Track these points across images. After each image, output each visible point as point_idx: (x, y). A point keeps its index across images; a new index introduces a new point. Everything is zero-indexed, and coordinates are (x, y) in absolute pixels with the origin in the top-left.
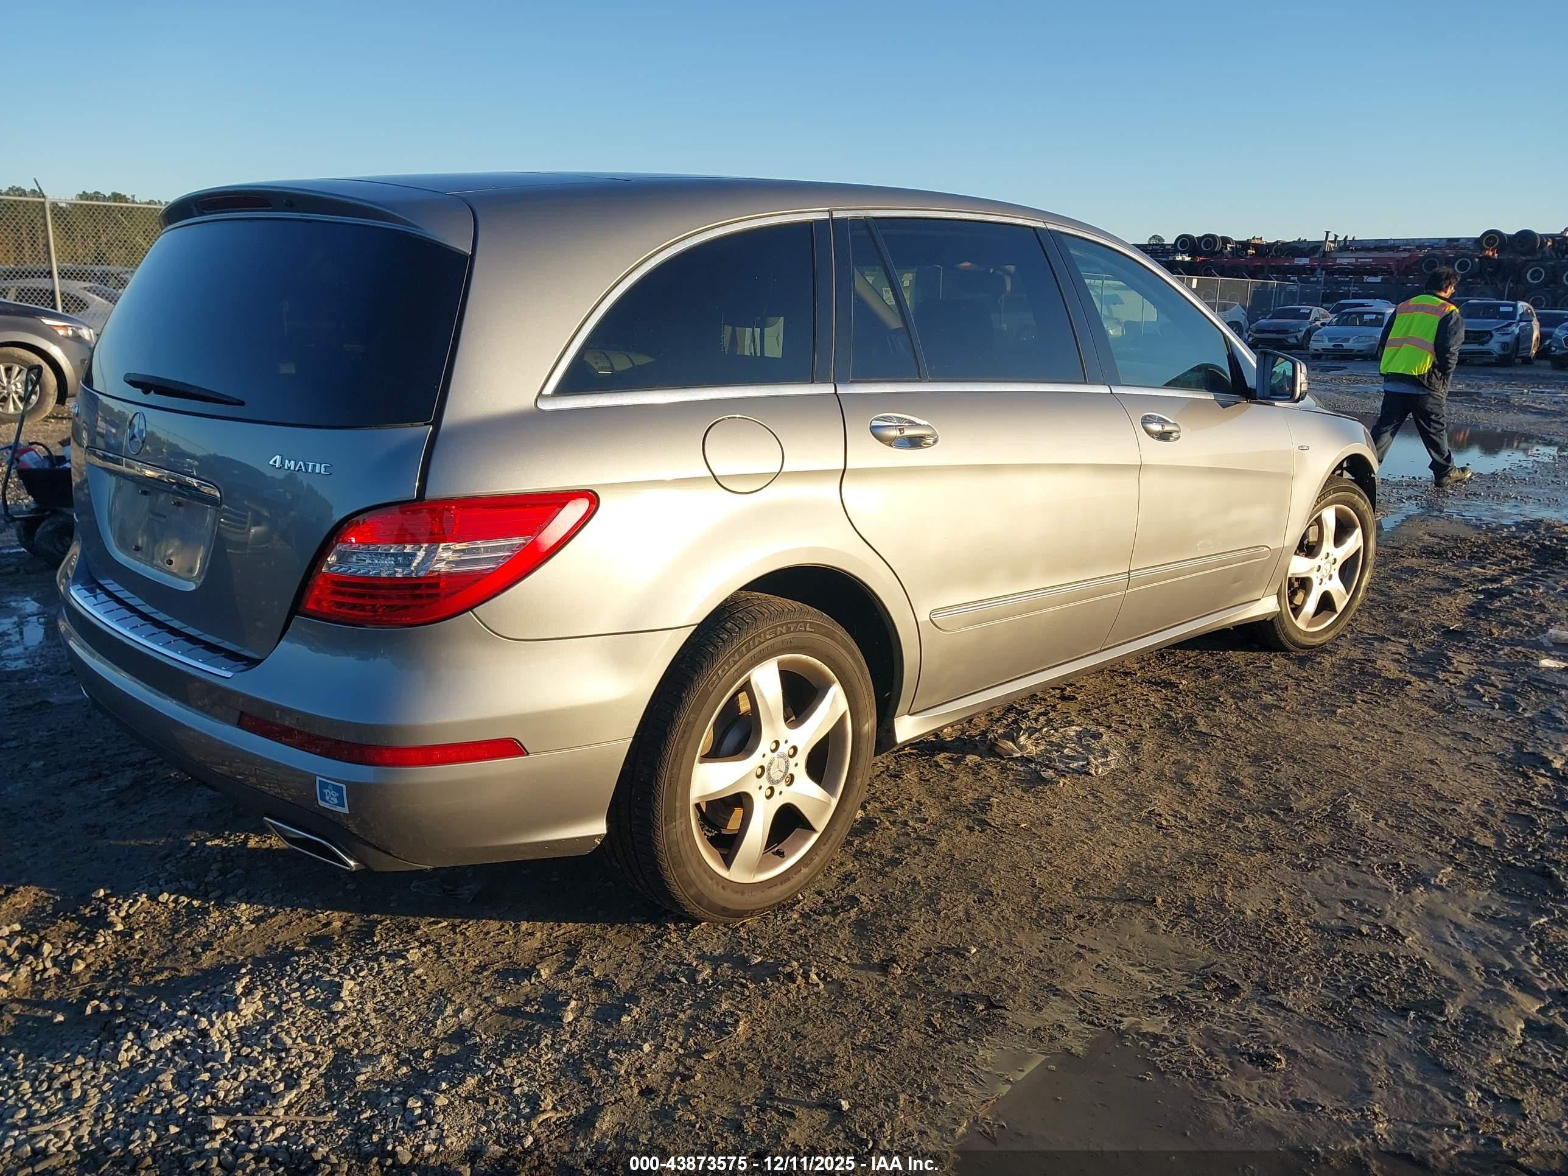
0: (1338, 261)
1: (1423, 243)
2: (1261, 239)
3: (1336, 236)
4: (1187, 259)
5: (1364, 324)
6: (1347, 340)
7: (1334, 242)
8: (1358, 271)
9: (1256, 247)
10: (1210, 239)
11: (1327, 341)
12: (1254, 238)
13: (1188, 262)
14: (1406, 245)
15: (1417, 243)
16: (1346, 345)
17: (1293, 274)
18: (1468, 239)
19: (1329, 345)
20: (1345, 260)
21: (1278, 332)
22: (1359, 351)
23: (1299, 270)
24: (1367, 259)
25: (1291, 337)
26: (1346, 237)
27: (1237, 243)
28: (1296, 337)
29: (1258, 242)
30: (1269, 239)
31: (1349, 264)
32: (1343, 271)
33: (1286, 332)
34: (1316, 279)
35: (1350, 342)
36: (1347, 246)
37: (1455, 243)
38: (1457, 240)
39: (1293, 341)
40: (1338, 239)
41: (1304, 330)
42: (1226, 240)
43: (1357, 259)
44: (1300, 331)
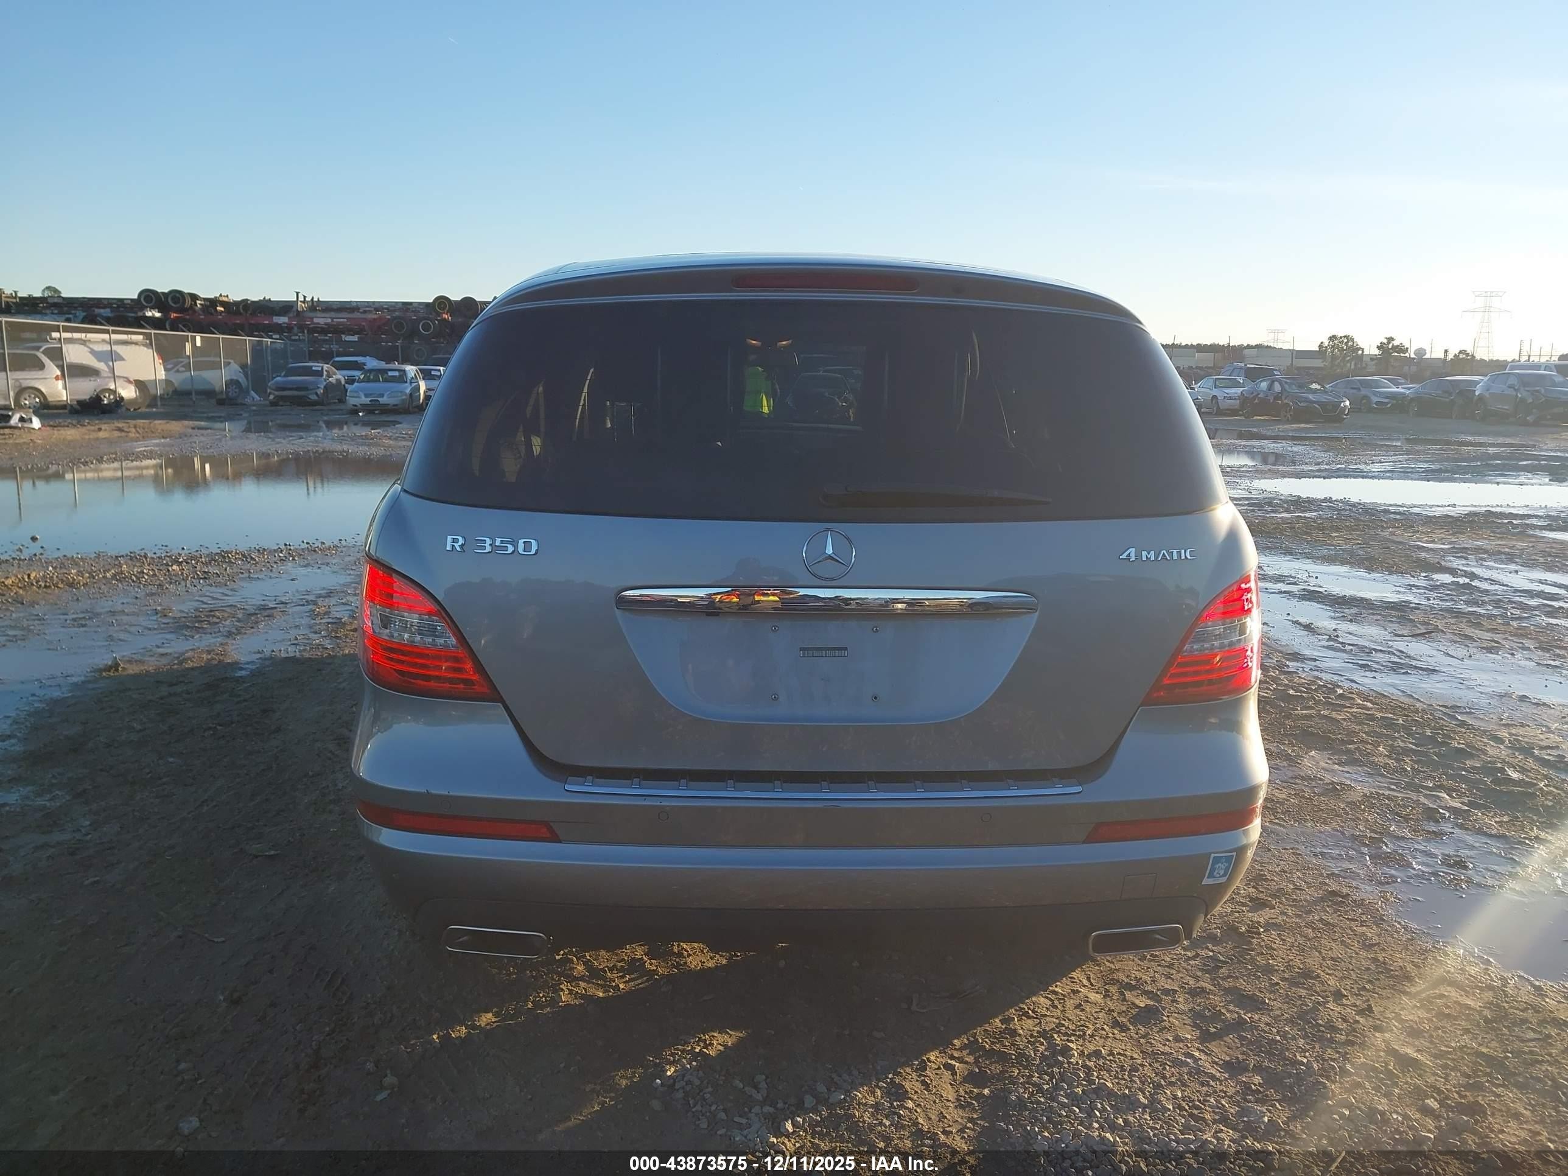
0: (315, 320)
1: (382, 306)
2: (227, 296)
3: (305, 297)
4: (158, 315)
5: (386, 381)
6: (382, 396)
7: (304, 302)
8: (336, 330)
9: (224, 304)
10: (177, 296)
11: (363, 397)
12: (221, 295)
13: (157, 318)
14: (367, 307)
15: (377, 305)
16: (382, 400)
17: (275, 332)
18: (420, 303)
19: (367, 400)
20: (321, 320)
21: (297, 389)
22: (394, 405)
23: (279, 329)
24: (342, 319)
25: (311, 394)
26: (313, 298)
27: (205, 299)
28: (316, 394)
29: (225, 299)
30: (236, 296)
31: (326, 324)
32: (323, 330)
33: (306, 389)
34: (297, 337)
35: (385, 397)
36: (315, 306)
37: (409, 307)
38: (411, 303)
39: (314, 397)
40: (307, 299)
41: (322, 387)
42: (194, 297)
43: (332, 319)
44: (318, 388)
